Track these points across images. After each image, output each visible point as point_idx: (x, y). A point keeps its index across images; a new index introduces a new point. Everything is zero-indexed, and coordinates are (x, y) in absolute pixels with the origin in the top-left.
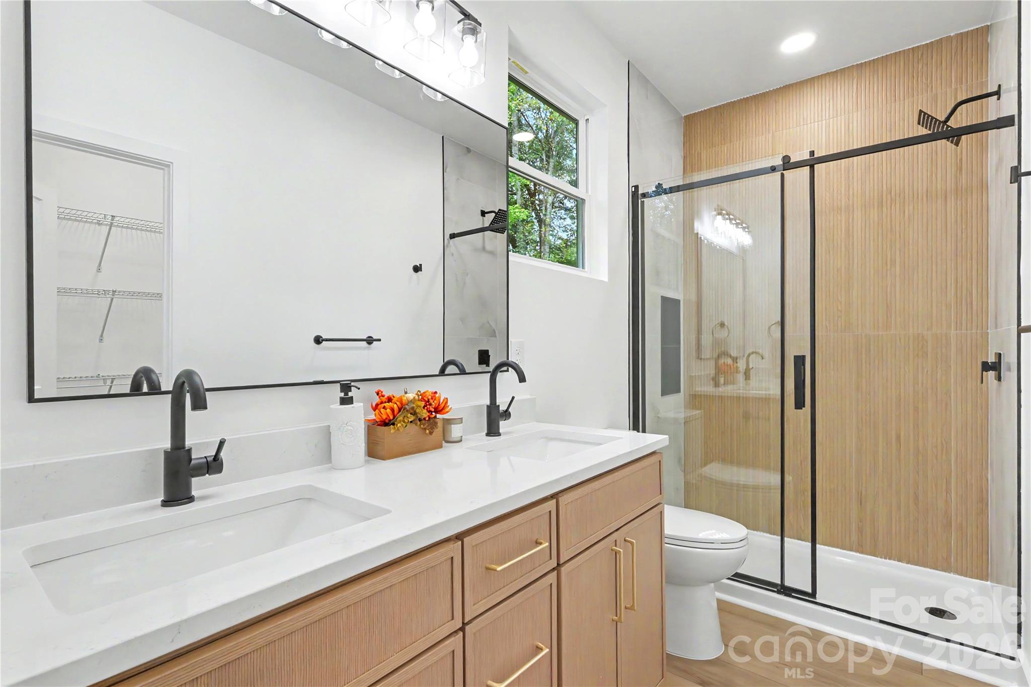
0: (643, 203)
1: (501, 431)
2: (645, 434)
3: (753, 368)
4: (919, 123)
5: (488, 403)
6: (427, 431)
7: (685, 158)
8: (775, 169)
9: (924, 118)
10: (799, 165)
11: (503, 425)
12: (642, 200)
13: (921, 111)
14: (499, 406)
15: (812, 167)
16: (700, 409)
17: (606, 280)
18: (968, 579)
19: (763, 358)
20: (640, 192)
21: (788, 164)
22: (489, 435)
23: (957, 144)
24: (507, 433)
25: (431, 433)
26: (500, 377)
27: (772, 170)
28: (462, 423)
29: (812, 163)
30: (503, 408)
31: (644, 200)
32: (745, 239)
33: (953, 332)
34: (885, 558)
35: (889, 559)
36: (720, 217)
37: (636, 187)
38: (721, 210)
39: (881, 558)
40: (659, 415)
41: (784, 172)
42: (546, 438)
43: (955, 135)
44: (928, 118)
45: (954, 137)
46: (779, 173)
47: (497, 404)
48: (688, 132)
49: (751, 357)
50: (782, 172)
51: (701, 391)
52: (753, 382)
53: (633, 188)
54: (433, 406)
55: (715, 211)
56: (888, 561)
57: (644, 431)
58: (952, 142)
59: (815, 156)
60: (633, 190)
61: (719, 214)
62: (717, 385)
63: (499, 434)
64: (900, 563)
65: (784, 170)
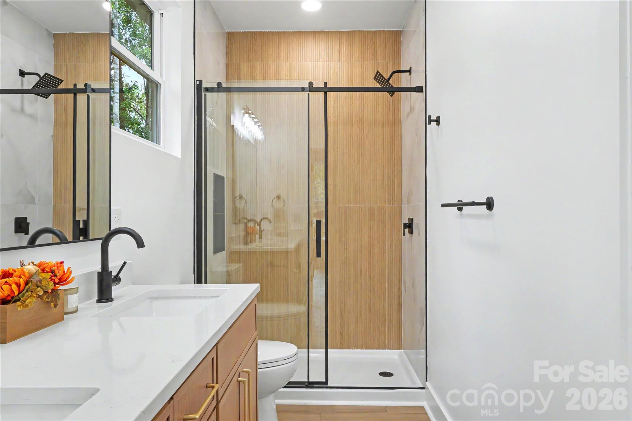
0: (205, 95)
1: (113, 296)
2: (206, 284)
3: (264, 230)
4: (374, 79)
5: (99, 269)
6: (52, 305)
7: (227, 65)
8: (304, 89)
9: (378, 76)
10: (318, 90)
11: (116, 290)
12: (205, 93)
13: (378, 72)
14: (111, 272)
15: (326, 93)
16: (240, 263)
17: (180, 157)
18: (393, 350)
19: (270, 222)
20: (204, 86)
21: (312, 89)
22: (100, 301)
23: (392, 96)
24: (118, 298)
25: (55, 306)
26: (113, 243)
27: (302, 90)
28: (78, 293)
29: (326, 90)
30: (114, 273)
31: (206, 93)
32: (259, 134)
33: (386, 206)
34: (355, 349)
35: (356, 349)
36: (247, 115)
37: (201, 82)
38: (248, 110)
39: (352, 349)
40: (213, 270)
41: (310, 93)
42: (150, 298)
43: (392, 91)
44: (381, 77)
45: (391, 92)
46: (307, 93)
47: (110, 270)
48: (230, 46)
49: (262, 221)
50: (308, 92)
51: (237, 249)
52: (264, 241)
53: (198, 82)
54: (58, 278)
55: (244, 110)
56: (356, 350)
57: (206, 283)
58: (389, 94)
59: (328, 86)
60: (198, 84)
61: (246, 113)
62: (246, 243)
63: (112, 300)
64: (362, 350)
65: (310, 92)
